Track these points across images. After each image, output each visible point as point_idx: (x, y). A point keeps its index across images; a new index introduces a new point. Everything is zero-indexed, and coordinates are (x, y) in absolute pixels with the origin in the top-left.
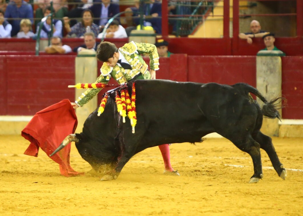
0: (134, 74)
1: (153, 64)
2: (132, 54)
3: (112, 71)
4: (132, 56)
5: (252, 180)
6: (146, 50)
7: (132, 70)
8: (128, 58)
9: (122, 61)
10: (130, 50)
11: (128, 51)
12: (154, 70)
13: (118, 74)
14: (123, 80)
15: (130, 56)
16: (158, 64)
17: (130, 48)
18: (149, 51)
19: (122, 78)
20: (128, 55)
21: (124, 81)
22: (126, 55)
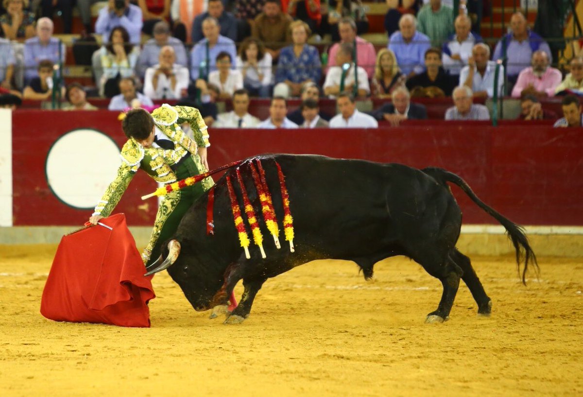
0: (179, 156)
1: (201, 137)
2: (172, 123)
3: (145, 157)
4: (173, 128)
5: (434, 319)
6: (188, 115)
7: (174, 150)
8: (168, 131)
9: (159, 138)
10: (168, 118)
11: (165, 120)
12: (205, 147)
13: (155, 160)
14: (164, 168)
15: (169, 127)
16: (208, 136)
17: (165, 115)
18: (192, 116)
19: (163, 165)
20: (167, 127)
21: (166, 170)
22: (164, 127)
